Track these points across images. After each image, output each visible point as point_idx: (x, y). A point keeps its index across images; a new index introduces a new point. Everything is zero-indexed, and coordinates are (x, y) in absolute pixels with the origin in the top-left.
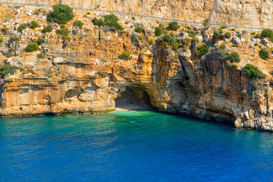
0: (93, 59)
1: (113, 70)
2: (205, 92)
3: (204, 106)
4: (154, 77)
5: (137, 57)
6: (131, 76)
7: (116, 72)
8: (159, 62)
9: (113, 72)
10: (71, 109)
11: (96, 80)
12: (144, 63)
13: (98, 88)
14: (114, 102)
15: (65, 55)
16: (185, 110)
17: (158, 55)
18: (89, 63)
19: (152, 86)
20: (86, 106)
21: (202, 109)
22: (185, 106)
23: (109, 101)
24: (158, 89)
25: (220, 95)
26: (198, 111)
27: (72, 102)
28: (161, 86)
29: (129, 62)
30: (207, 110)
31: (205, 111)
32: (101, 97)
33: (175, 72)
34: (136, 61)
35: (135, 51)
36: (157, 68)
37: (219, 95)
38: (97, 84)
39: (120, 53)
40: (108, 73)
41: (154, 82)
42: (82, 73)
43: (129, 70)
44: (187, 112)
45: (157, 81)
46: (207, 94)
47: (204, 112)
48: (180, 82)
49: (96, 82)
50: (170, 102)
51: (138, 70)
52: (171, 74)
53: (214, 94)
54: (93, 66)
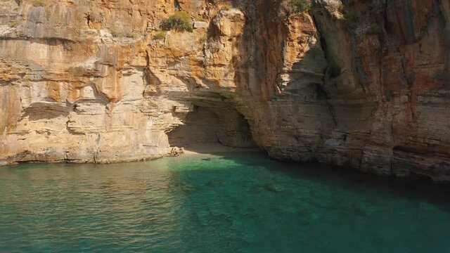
0: (95, 31)
1: (147, 58)
2: (391, 96)
3: (389, 138)
4: (252, 72)
5: (206, 25)
6: (195, 72)
7: (156, 62)
8: (261, 33)
9: (148, 63)
10: (42, 152)
11: (104, 80)
12: (224, 35)
13: (110, 100)
14: (164, 137)
15: (19, 18)
16: (333, 151)
17: (258, 16)
18: (82, 38)
19: (248, 94)
20: (82, 146)
21: (383, 145)
22: (333, 143)
23: (148, 134)
24: (262, 101)
25: (440, 100)
26: (370, 154)
27: (52, 137)
28: (268, 93)
29: (185, 35)
30: (396, 149)
31: (390, 151)
32: (125, 124)
33: (302, 51)
34: (204, 35)
35: (202, 12)
36: (257, 49)
37: (434, 100)
38: (104, 91)
39: (166, 16)
40: (134, 63)
41: (252, 84)
42: (65, 62)
43: (187, 55)
44: (337, 156)
45: (259, 81)
46: (396, 100)
47: (388, 154)
48: (318, 85)
49: (104, 85)
50: (295, 134)
51: (208, 54)
52: (292, 55)
53: (420, 98)
54: (93, 46)
